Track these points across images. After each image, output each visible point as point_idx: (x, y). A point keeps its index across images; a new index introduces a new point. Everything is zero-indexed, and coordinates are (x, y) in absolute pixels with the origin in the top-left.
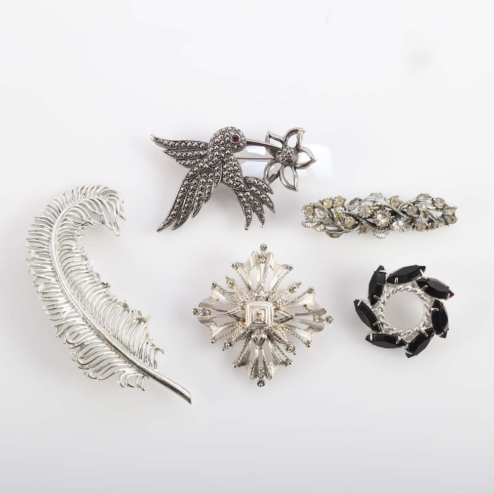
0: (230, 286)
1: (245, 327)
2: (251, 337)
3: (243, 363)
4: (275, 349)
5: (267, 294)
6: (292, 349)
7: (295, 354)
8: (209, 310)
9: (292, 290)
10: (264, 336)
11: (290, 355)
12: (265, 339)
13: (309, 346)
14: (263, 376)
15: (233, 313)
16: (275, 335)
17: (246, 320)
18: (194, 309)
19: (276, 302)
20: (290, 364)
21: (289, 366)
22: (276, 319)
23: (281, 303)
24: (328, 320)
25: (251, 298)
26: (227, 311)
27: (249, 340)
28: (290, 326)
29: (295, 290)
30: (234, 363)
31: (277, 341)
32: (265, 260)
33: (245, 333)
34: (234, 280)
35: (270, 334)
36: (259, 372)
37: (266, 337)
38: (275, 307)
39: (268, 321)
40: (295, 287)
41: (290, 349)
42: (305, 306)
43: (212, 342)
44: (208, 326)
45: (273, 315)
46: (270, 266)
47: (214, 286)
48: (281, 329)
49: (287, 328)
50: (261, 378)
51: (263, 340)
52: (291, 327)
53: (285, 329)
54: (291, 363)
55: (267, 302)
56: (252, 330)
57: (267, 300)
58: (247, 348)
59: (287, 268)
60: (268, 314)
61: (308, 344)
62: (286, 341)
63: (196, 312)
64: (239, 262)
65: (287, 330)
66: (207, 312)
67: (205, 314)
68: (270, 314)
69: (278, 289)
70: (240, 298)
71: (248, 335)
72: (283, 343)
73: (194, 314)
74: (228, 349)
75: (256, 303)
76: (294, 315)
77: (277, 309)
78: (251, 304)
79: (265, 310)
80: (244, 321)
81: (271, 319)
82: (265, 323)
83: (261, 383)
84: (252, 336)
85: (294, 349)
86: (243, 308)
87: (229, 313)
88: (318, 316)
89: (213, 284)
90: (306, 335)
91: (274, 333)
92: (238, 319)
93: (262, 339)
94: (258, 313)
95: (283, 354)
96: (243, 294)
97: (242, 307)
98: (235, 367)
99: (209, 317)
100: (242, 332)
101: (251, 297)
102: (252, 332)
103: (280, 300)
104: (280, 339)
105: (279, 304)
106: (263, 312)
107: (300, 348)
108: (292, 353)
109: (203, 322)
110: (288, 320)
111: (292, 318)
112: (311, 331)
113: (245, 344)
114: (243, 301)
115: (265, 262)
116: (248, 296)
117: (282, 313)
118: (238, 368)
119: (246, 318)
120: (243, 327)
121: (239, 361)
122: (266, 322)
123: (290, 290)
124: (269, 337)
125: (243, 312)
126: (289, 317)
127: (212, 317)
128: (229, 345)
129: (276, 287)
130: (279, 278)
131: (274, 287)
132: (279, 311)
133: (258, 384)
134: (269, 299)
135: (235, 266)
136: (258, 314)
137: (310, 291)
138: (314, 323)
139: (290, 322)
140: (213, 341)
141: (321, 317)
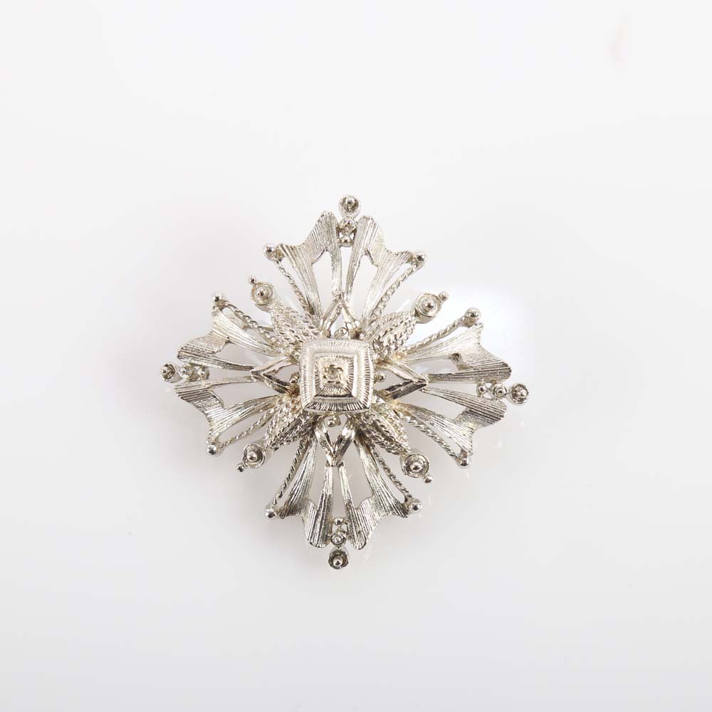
0: (261, 302)
1: (298, 407)
2: (313, 434)
3: (291, 510)
4: (377, 471)
5: (358, 323)
6: (420, 467)
7: (428, 481)
8: (204, 368)
9: (422, 314)
10: (348, 433)
11: (414, 485)
12: (348, 441)
13: (464, 464)
14: (344, 540)
15: (266, 372)
16: (378, 430)
17: (302, 389)
18: (167, 365)
19: (380, 343)
20: (415, 508)
21: (412, 515)
22: (381, 386)
23: (393, 347)
24: (515, 396)
25: (316, 334)
26: (251, 368)
27: (309, 444)
28: (417, 409)
29: (430, 314)
30: (268, 507)
31: (382, 445)
32: (352, 236)
33: (298, 422)
34: (270, 287)
35: (364, 425)
36: (335, 528)
37: (353, 434)
38: (376, 356)
39: (358, 393)
40: (430, 306)
41: (416, 468)
42: (456, 356)
43: (212, 452)
44: (202, 409)
45: (372, 376)
46: (368, 253)
47: (220, 304)
48: (393, 414)
49: (408, 414)
50: (339, 545)
51: (343, 443)
52: (419, 413)
53: (401, 415)
54: (418, 507)
55: (356, 342)
56: (317, 416)
57: (357, 336)
58: (302, 466)
59: (410, 260)
60: (360, 372)
61: (462, 459)
62: (405, 445)
63: (170, 373)
64: (286, 242)
65: (408, 418)
66: (200, 372)
67: (193, 378)
68: (363, 373)
69: (386, 312)
70: (288, 333)
71: (306, 429)
72: (398, 450)
73: (166, 377)
74: (253, 467)
75: (327, 345)
76: (426, 377)
77: (383, 362)
78: (315, 347)
79: (351, 360)
80: (296, 392)
81: (368, 384)
82: (350, 395)
83: (338, 559)
84: (318, 434)
85: (426, 467)
86: (293, 360)
87: (257, 373)
88: (489, 385)
89: (217, 299)
90: (458, 434)
91: (374, 424)
92: (281, 387)
93: (341, 439)
94: (332, 366)
95: (397, 483)
96: (293, 323)
97: (291, 357)
98: (271, 516)
99: (203, 384)
100: (290, 419)
101: (315, 330)
102: (315, 422)
103: (392, 338)
104: (389, 439)
105: (389, 349)
106: (345, 366)
107: (443, 466)
108: (421, 480)
109: (188, 397)
110: (410, 390)
111: (420, 386)
112: (471, 425)
113: (298, 455)
114: (293, 340)
115: (352, 242)
116: (307, 328)
117: (396, 371)
118: (277, 519)
119: (301, 384)
120: (294, 409)
121: (281, 503)
122: (354, 393)
123: (417, 314)
124: (361, 435)
125: (295, 369)
126: (415, 381)
127: (212, 383)
128: (255, 456)
129: (381, 306)
130: (388, 285)
131: (377, 307)
132: (388, 366)
133: (331, 560)
134: (362, 336)
135: (275, 254)
136: (332, 369)
137: (470, 320)
138: (480, 400)
139: (415, 398)
140: (215, 449)
141: (499, 385)
